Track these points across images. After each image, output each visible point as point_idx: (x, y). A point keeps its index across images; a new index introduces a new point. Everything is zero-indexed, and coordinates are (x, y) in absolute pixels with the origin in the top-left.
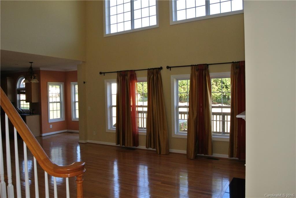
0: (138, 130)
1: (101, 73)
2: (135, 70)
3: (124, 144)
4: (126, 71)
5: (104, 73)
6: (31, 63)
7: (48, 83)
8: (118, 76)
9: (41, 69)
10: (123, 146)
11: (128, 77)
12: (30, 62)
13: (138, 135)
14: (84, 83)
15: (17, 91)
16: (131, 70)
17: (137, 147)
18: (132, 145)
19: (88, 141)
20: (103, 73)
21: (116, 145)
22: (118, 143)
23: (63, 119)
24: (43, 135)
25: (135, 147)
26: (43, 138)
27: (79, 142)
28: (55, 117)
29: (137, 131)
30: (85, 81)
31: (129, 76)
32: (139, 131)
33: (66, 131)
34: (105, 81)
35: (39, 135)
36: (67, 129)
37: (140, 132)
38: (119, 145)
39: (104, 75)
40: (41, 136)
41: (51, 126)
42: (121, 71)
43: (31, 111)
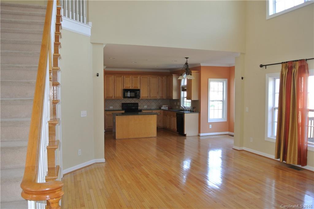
0: (307, 143)
1: (261, 66)
2: (306, 60)
3: (284, 158)
4: (293, 61)
5: (266, 66)
6: (187, 58)
7: (209, 79)
8: (282, 69)
9: (202, 65)
10: (284, 162)
11: (295, 70)
12: (185, 58)
13: (307, 150)
14: (242, 78)
15: (182, 88)
16: (301, 60)
17: (305, 167)
18: (296, 162)
19: (244, 148)
20: (264, 66)
21: (275, 158)
22: (278, 156)
23: (225, 120)
24: (201, 135)
25: (300, 166)
26: (201, 138)
27: (234, 148)
28: (216, 117)
29: (306, 145)
30: (243, 77)
31: (297, 67)
32: (308, 145)
33: (227, 133)
34: (267, 75)
35: (197, 135)
36: (229, 131)
37: (309, 147)
38: (279, 160)
39: (266, 68)
40: (199, 136)
41: (210, 126)
42: (287, 62)
43: (192, 109)
